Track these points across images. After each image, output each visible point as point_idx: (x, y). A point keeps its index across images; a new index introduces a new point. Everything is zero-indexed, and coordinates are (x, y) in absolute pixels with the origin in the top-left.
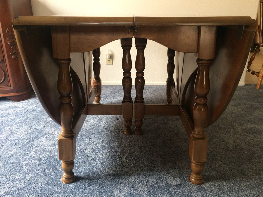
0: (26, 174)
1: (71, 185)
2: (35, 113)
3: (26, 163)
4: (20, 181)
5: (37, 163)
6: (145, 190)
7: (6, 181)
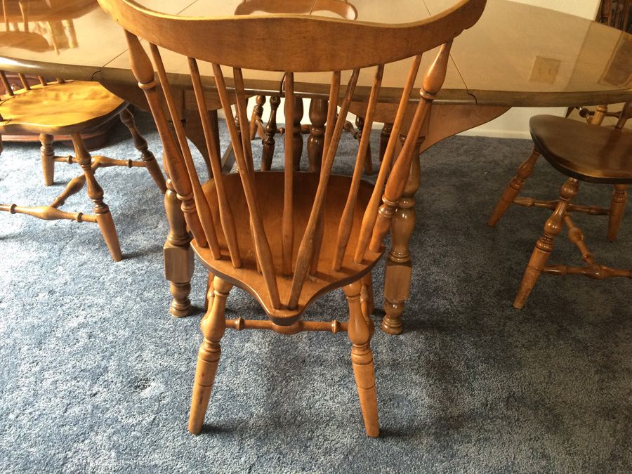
0: (111, 297)
1: (186, 320)
4: (102, 307)
5: (128, 280)
6: (304, 336)
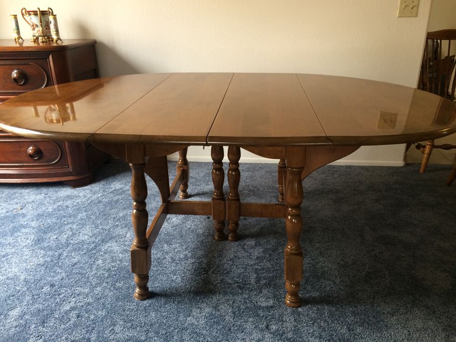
0: (93, 288)
2: (101, 206)
3: (93, 273)
4: (87, 295)
7: (71, 294)
